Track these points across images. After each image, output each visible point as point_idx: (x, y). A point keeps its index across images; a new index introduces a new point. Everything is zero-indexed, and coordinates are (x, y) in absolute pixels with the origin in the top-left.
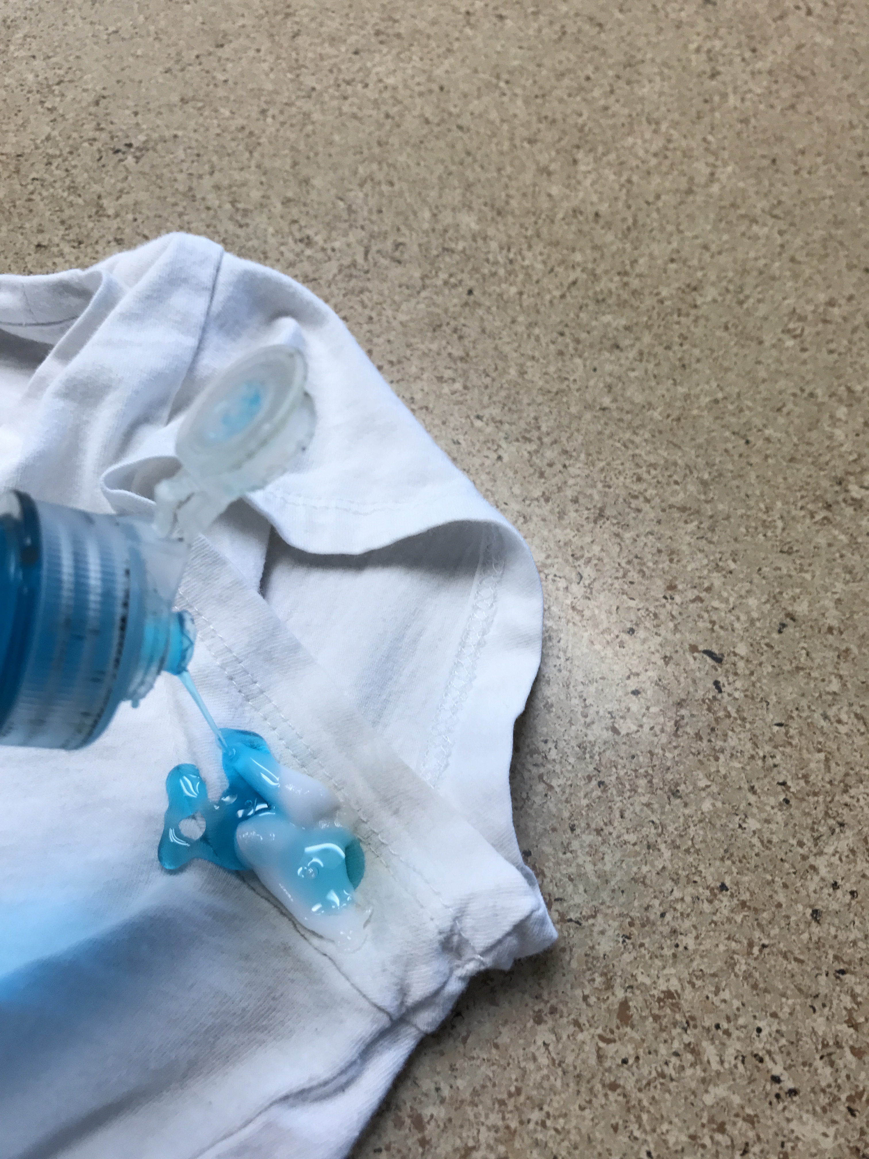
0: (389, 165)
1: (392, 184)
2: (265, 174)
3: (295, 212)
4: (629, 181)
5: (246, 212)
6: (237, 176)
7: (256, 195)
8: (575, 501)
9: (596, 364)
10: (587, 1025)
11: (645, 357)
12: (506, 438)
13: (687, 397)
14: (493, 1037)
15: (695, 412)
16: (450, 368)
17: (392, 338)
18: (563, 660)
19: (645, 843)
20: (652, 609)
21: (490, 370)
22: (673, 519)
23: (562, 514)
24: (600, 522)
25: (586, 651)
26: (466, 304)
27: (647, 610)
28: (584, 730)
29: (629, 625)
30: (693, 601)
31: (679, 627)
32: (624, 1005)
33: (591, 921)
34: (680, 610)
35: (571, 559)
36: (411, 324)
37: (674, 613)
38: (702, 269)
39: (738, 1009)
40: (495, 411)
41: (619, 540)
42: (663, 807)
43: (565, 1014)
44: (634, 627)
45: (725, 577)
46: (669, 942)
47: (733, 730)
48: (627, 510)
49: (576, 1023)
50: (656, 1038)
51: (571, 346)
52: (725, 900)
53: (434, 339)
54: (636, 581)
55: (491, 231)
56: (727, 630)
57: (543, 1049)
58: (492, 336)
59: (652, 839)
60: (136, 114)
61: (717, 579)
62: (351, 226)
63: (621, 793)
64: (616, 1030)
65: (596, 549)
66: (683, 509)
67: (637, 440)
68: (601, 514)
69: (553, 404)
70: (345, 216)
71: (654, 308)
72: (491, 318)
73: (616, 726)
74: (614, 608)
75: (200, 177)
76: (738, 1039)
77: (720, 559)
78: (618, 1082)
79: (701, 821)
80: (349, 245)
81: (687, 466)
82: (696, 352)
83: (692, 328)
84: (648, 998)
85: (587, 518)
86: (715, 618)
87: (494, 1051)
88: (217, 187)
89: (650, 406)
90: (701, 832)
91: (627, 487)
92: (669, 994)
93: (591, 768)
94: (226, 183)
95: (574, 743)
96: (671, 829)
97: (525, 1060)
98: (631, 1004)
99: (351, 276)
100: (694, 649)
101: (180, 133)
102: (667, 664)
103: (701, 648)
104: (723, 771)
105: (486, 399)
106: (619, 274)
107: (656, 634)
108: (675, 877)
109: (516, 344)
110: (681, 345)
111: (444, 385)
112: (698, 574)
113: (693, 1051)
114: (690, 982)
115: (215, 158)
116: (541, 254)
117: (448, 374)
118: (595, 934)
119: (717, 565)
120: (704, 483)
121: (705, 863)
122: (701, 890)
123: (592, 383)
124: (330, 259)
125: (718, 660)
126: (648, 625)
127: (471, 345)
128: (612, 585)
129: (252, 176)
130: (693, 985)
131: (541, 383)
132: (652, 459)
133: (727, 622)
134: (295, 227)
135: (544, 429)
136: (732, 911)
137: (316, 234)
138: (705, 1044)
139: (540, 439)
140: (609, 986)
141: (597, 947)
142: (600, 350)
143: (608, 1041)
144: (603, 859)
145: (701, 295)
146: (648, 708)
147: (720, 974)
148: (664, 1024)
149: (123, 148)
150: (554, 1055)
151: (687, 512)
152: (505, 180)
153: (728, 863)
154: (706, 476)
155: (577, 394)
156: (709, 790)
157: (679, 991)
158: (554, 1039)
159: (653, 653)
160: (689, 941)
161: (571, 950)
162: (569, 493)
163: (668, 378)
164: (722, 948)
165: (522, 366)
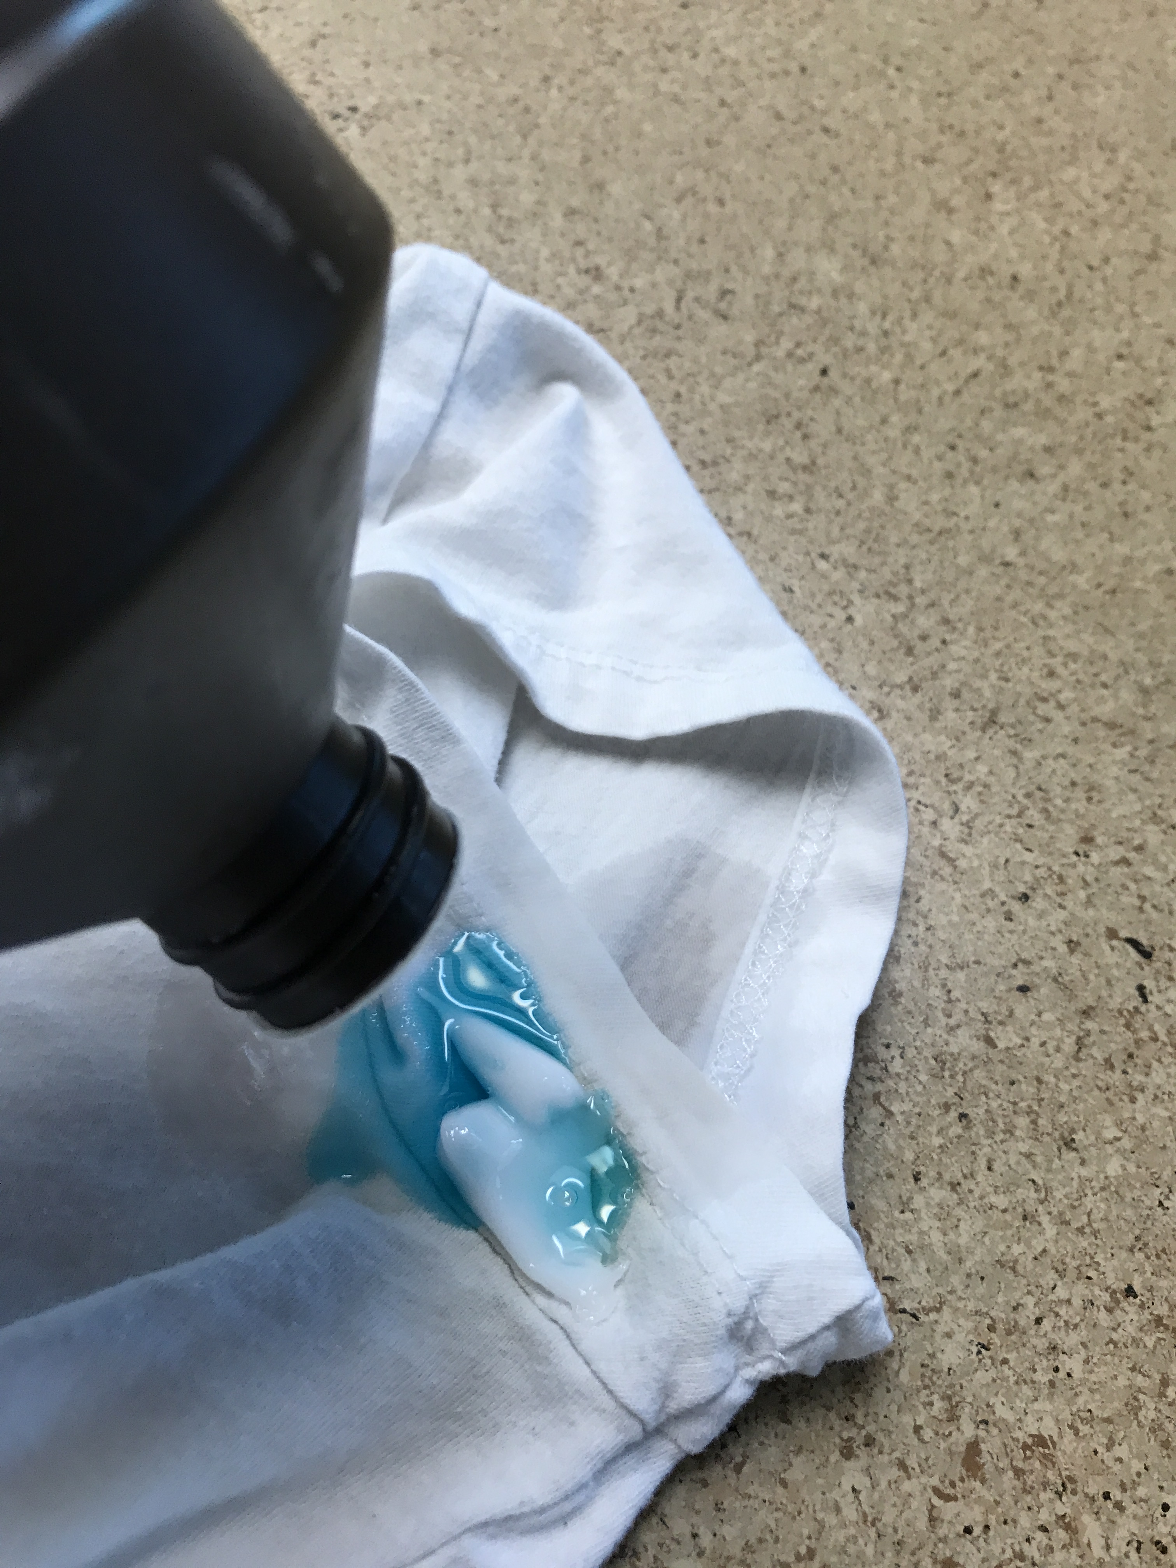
0: (721, 175)
1: (721, 202)
2: (542, 169)
3: (581, 229)
4: (1066, 233)
5: (511, 222)
6: (502, 168)
7: (527, 198)
8: (956, 695)
9: (998, 497)
10: (918, 1470)
11: (1071, 496)
12: (861, 592)
13: (1127, 560)
14: (780, 1469)
15: (1138, 584)
16: (787, 479)
17: (706, 427)
18: (921, 928)
19: (1020, 1210)
20: (1056, 868)
21: (846, 489)
22: (1097, 739)
23: (935, 714)
24: (991, 732)
25: (955, 918)
26: (816, 389)
27: (1050, 869)
28: (945, 1036)
29: (1022, 889)
30: (1117, 863)
31: (1096, 901)
32: (973, 1448)
33: (933, 1316)
34: (1096, 874)
35: (944, 781)
36: (737, 410)
37: (1089, 878)
38: (1164, 373)
39: (1139, 1474)
40: (847, 550)
41: (1015, 761)
42: (1050, 1161)
43: (886, 1449)
44: (1029, 892)
45: (1165, 833)
46: (1045, 1361)
47: (1159, 1061)
48: (1031, 718)
49: (902, 1465)
50: (1016, 1503)
51: (966, 465)
52: (1132, 1310)
53: (767, 434)
54: (1037, 823)
55: (859, 287)
56: (1162, 911)
57: (851, 1497)
58: (850, 439)
59: (1030, 1209)
60: (367, 65)
61: (1153, 835)
62: (660, 258)
63: (990, 1134)
64: (959, 1484)
65: (982, 769)
66: (1111, 725)
67: (1053, 615)
68: (992, 720)
69: (933, 549)
70: (652, 241)
71: (1087, 424)
72: (851, 412)
73: (992, 1034)
74: (1002, 861)
75: (450, 165)
76: (1135, 1517)
77: (1160, 806)
78: (955, 1559)
79: (1103, 1189)
80: (654, 285)
81: (1122, 663)
82: (1146, 496)
83: (1142, 460)
84: (1009, 1441)
85: (972, 723)
86: (1146, 892)
87: (780, 1490)
88: (473, 182)
89: (1073, 567)
90: (1103, 1206)
91: (1032, 683)
92: (1040, 1441)
93: (950, 1092)
94: (486, 176)
95: (928, 1053)
96: (1058, 1195)
97: (823, 1510)
98: (983, 1447)
99: (654, 331)
100: (1112, 934)
101: (426, 99)
102: (1072, 951)
103: (1124, 934)
104: (1141, 1119)
105: (835, 532)
106: (1041, 368)
107: (1061, 906)
108: (1060, 1268)
109: (884, 456)
110: (1124, 483)
111: (777, 504)
112: (1126, 824)
113: (1067, 1527)
114: (1071, 1427)
115: (473, 140)
116: (930, 327)
117: (784, 487)
118: (938, 1337)
119: (1155, 814)
120: (1144, 691)
121: (1105, 1252)
122: (1097, 1292)
123: (992, 523)
124: (625, 303)
125: (1147, 955)
126: (1049, 891)
127: (819, 450)
128: (1001, 826)
129: (524, 172)
130: (1077, 1432)
131: (917, 516)
132: (1072, 646)
133: (1163, 900)
134: (580, 252)
135: (918, 584)
136: (1141, 1329)
137: (610, 264)
138: (1087, 1519)
139: (911, 597)
140: (953, 1417)
141: (939, 1355)
142: (1007, 478)
143: (948, 1498)
144: (957, 1226)
145: (1158, 413)
146: (1039, 1014)
147: (1117, 1420)
148: (1029, 1483)
149: (346, 113)
150: (866, 1508)
151: (1119, 731)
152: (884, 214)
153: (1140, 1256)
154: (1148, 681)
155: (970, 538)
156: (1118, 1144)
157: (1055, 1439)
158: (869, 1484)
159: (1053, 934)
160: (1074, 1364)
161: (901, 1355)
162: (949, 682)
163: (1102, 530)
164: (1122, 1381)
165: (891, 487)
